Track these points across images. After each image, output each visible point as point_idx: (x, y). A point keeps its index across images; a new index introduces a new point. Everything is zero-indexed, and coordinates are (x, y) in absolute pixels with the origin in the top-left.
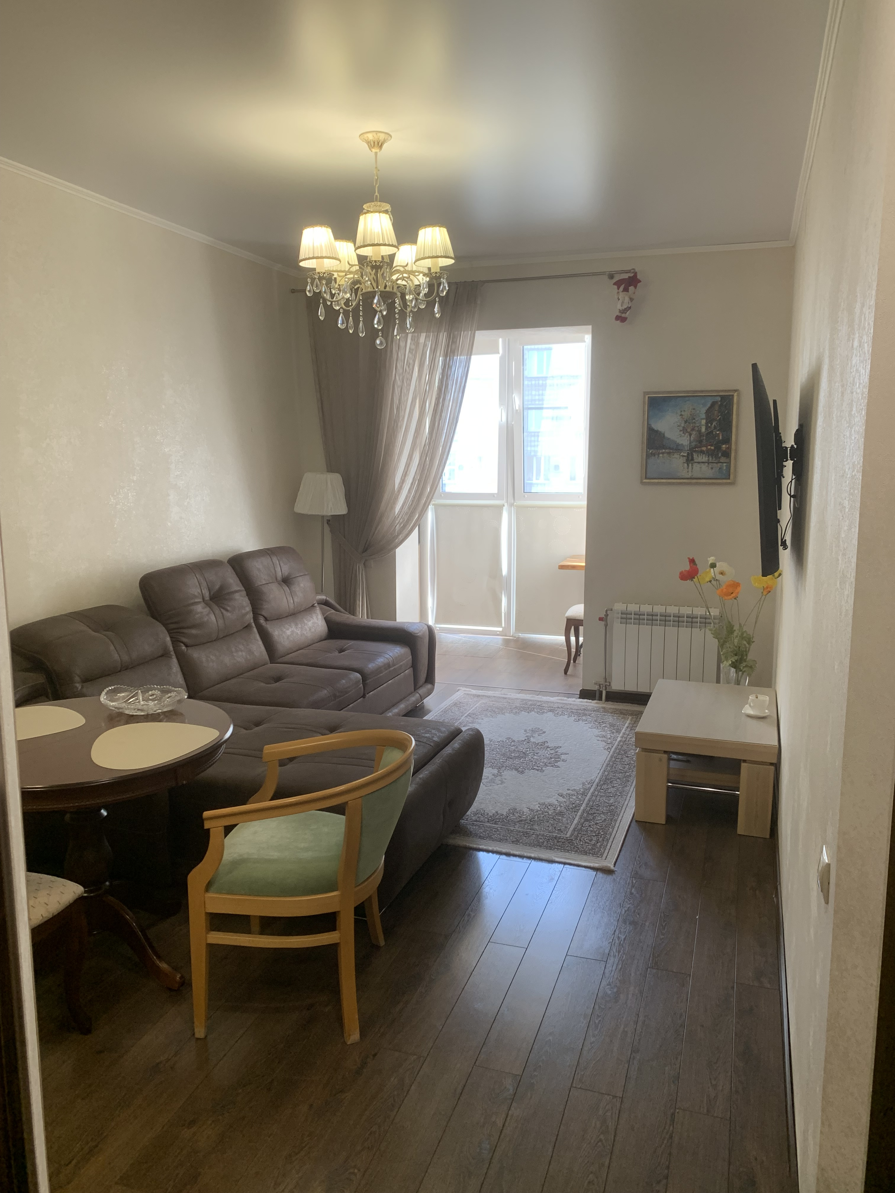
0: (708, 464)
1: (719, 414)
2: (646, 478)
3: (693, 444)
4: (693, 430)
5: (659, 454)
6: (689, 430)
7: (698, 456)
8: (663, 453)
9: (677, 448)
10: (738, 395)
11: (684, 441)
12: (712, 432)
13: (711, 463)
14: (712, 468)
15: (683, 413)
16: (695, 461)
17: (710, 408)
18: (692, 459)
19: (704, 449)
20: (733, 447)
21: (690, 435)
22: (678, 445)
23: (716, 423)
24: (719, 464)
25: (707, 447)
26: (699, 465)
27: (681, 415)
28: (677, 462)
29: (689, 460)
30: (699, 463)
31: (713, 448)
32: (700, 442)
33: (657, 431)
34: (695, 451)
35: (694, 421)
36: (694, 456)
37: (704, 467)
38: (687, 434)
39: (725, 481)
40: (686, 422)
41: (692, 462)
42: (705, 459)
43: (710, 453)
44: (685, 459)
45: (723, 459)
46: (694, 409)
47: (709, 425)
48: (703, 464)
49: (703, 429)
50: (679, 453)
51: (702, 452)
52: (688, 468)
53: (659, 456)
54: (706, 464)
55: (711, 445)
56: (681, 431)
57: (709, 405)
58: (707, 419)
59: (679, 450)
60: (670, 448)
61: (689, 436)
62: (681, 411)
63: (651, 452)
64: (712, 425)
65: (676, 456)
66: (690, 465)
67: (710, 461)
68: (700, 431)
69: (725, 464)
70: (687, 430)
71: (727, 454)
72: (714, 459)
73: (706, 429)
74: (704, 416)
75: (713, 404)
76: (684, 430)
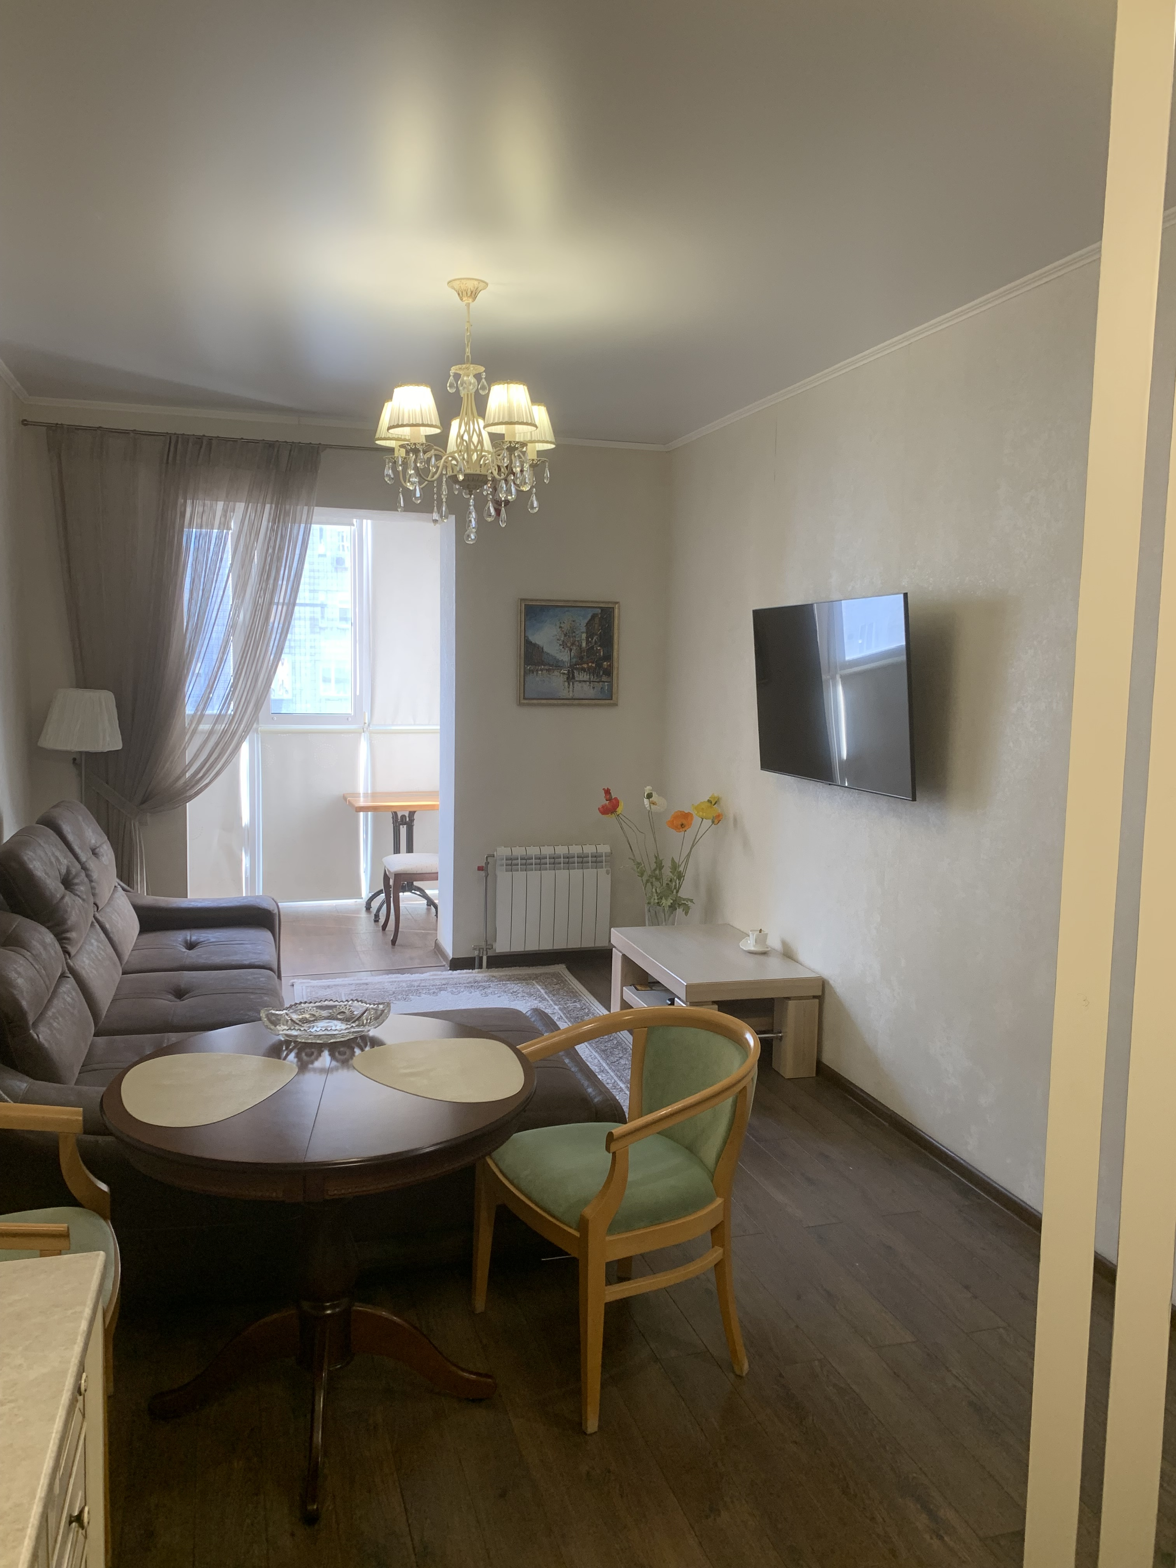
0: (590, 683)
1: (600, 628)
2: (524, 698)
3: (574, 660)
4: (573, 644)
5: (537, 671)
6: (569, 645)
7: (579, 674)
8: (542, 670)
9: (556, 665)
10: (619, 609)
11: (564, 657)
12: (592, 647)
13: (593, 681)
14: (594, 688)
15: (562, 625)
16: (576, 679)
17: (590, 620)
18: (573, 677)
19: (585, 666)
20: (615, 664)
21: (571, 650)
22: (558, 661)
23: (597, 638)
24: (601, 683)
25: (588, 664)
26: (580, 685)
27: (560, 627)
28: (557, 681)
29: (570, 678)
30: (580, 681)
31: (594, 665)
32: (581, 658)
33: (535, 645)
34: (577, 669)
35: (574, 634)
36: (575, 674)
37: (586, 686)
38: (567, 649)
39: (607, 702)
40: (565, 635)
41: (573, 680)
42: (584, 676)
43: (589, 671)
44: (565, 677)
45: (604, 678)
46: (574, 621)
47: (590, 639)
48: (584, 683)
49: (584, 645)
50: (559, 670)
51: (583, 670)
52: (569, 687)
53: (537, 673)
54: (588, 683)
55: (593, 663)
56: (560, 645)
57: (589, 617)
58: (587, 633)
59: (559, 666)
60: (549, 665)
61: (569, 651)
62: (561, 623)
63: (528, 668)
64: (592, 639)
65: (556, 673)
66: (571, 683)
67: (592, 680)
68: (581, 645)
69: (606, 684)
70: (567, 644)
71: (609, 673)
72: (596, 678)
73: (586, 644)
74: (584, 630)
75: (594, 617)
76: (564, 645)
